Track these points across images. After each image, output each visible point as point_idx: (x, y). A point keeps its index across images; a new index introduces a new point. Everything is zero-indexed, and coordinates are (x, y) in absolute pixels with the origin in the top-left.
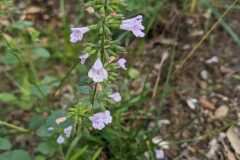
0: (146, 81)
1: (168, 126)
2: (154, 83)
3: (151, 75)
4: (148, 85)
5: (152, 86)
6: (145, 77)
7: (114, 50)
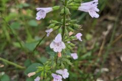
0: (97, 41)
1: (107, 72)
2: (101, 43)
3: (99, 38)
4: (98, 44)
5: (100, 46)
6: (96, 39)
7: (73, 27)
